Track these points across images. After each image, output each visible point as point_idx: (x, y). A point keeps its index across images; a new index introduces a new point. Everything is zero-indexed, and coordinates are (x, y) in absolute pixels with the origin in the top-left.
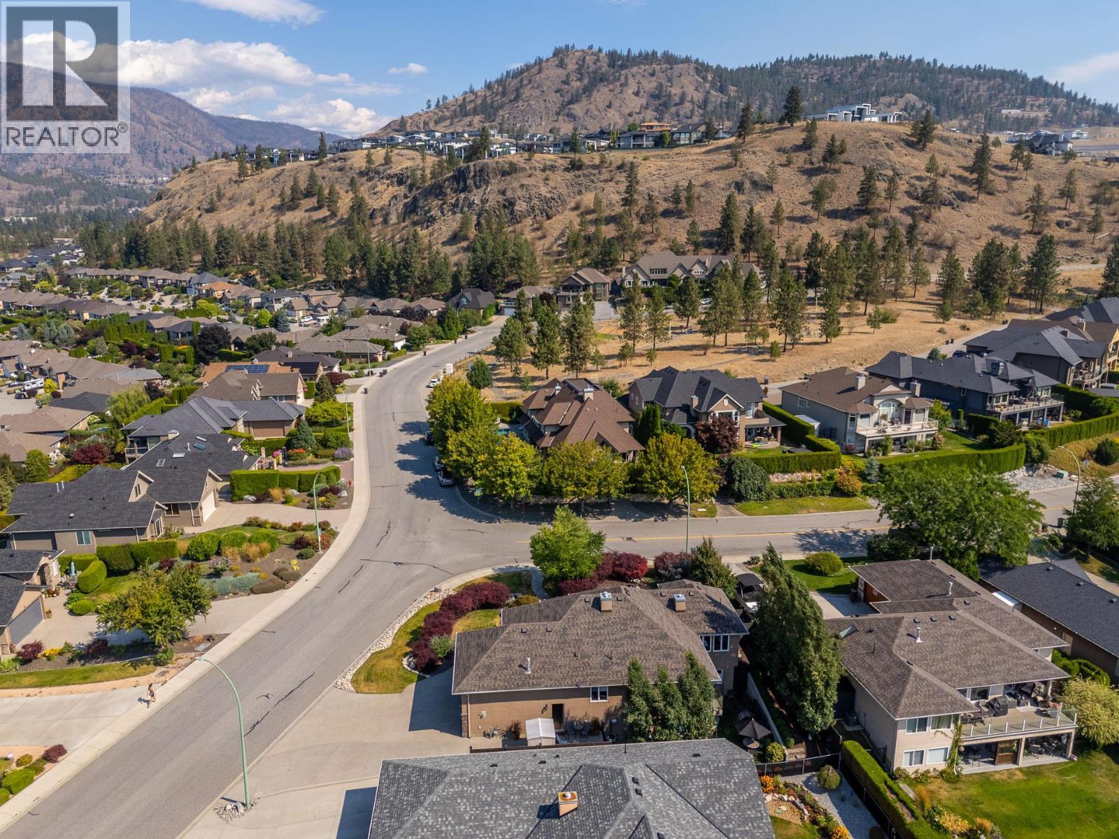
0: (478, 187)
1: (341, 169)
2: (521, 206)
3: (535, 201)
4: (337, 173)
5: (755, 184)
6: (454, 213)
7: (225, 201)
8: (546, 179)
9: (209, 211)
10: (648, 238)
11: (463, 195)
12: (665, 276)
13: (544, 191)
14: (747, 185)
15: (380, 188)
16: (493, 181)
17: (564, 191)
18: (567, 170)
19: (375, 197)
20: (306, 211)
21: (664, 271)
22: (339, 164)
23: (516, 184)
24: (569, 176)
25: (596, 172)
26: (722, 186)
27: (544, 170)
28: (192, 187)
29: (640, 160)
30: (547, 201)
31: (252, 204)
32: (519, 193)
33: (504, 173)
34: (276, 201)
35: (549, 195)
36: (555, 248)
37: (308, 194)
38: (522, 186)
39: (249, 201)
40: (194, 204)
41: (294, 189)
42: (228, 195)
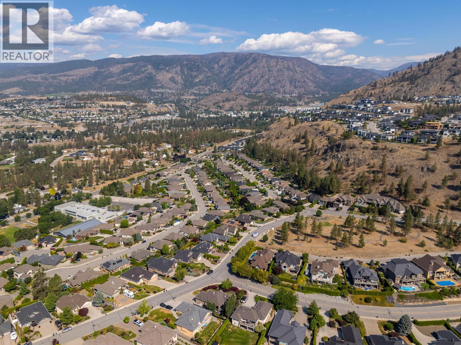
0: (342, 151)
1: (316, 129)
2: (351, 161)
3: (357, 160)
4: (315, 130)
5: (428, 169)
6: (333, 159)
7: (282, 136)
8: (363, 152)
9: (277, 138)
10: (382, 183)
11: (336, 153)
12: (371, 202)
13: (360, 157)
14: (425, 169)
15: (323, 140)
16: (347, 150)
17: (367, 157)
18: (372, 149)
19: (320, 143)
20: (301, 144)
21: (372, 200)
22: (316, 127)
23: (352, 153)
24: (372, 152)
25: (381, 151)
26: (417, 167)
27: (364, 149)
28: (277, 128)
29: (399, 149)
30: (360, 161)
31: (289, 138)
32: (353, 156)
33: (351, 148)
34: (294, 138)
35: (361, 158)
36: (355, 179)
37: (303, 138)
38: (354, 154)
39: (288, 137)
40: (274, 135)
41: (300, 136)
42: (284, 133)
